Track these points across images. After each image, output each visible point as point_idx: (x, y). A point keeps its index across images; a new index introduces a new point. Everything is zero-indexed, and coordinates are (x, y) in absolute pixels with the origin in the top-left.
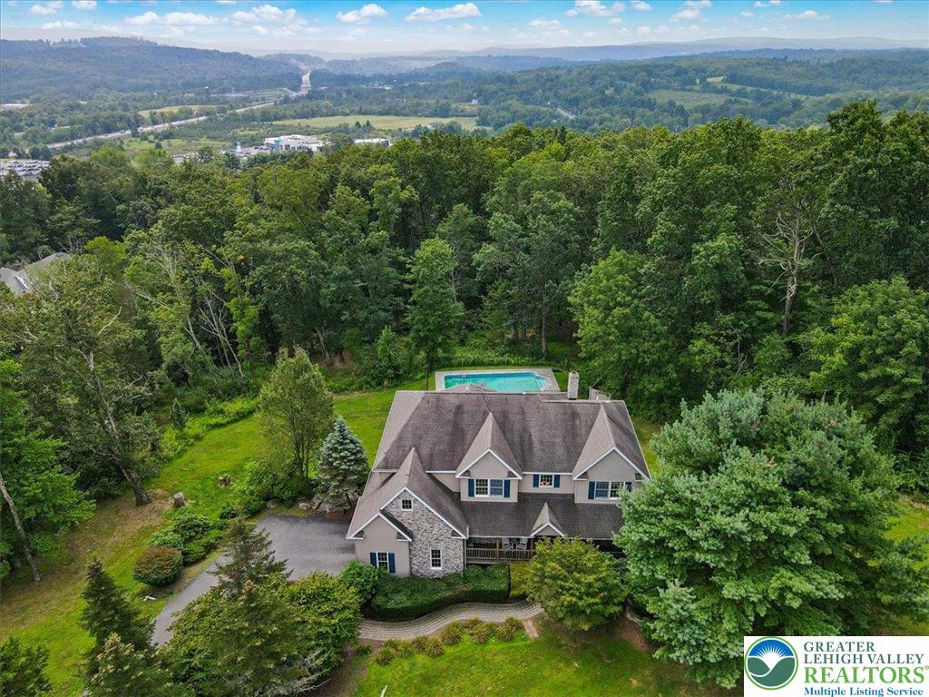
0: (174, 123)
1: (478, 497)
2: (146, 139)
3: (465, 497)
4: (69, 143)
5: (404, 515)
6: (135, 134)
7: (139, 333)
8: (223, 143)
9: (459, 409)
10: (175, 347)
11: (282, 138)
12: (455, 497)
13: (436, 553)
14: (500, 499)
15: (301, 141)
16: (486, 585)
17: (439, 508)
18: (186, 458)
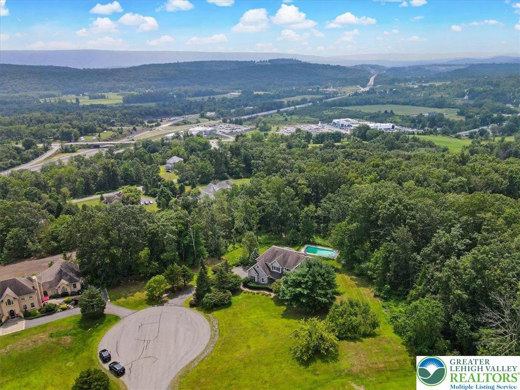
0: (296, 106)
1: (274, 270)
2: (282, 115)
3: (271, 270)
4: (251, 116)
5: (257, 269)
6: (278, 112)
7: (230, 219)
8: (315, 119)
9: (277, 251)
10: (238, 224)
11: (341, 120)
12: (269, 269)
13: (263, 279)
14: (278, 272)
15: (350, 122)
16: (268, 287)
17: (264, 270)
18: (233, 252)
